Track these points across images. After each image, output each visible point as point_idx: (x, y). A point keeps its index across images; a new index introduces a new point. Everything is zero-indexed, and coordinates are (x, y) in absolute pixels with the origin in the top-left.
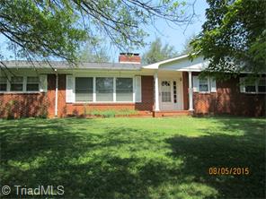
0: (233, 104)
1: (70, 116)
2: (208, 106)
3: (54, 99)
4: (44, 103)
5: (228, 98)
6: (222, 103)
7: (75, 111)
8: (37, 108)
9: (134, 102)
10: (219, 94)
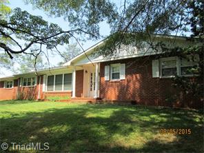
0: (143, 91)
2: (117, 94)
5: (137, 85)
6: (131, 90)
10: (128, 82)
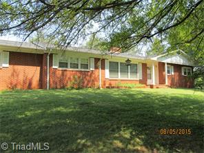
1: (107, 87)
3: (99, 75)
4: (93, 78)
7: (110, 84)
8: (89, 81)
9: (138, 79)
